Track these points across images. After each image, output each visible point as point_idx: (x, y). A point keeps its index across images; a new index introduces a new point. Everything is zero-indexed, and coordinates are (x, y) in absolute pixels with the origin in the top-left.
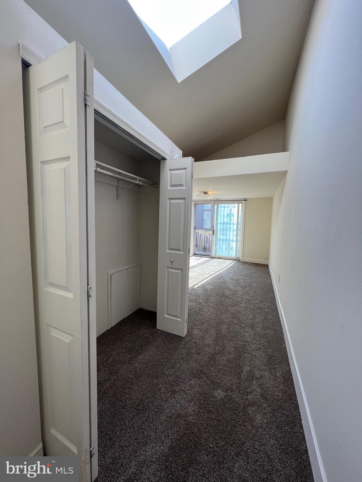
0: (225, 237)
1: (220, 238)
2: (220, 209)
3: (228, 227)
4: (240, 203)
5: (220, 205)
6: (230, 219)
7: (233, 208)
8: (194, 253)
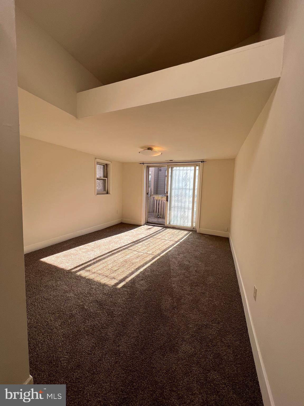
0: (180, 204)
1: (174, 204)
2: (174, 172)
3: (184, 192)
4: (197, 165)
5: (175, 168)
6: (186, 184)
7: (189, 171)
8: (147, 221)
